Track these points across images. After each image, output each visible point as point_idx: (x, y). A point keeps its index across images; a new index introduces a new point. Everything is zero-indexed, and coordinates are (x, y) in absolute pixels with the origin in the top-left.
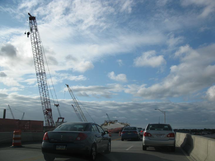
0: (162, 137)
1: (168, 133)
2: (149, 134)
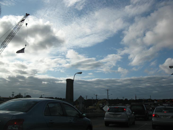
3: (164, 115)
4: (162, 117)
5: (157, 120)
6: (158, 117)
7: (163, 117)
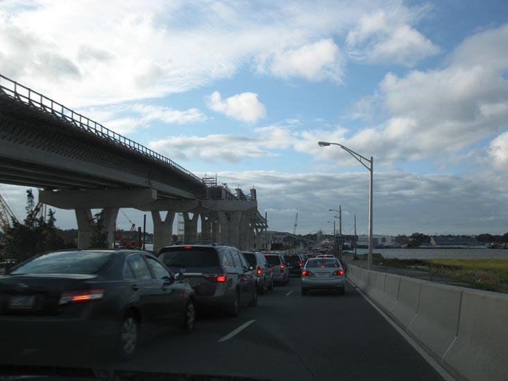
0: (325, 276)
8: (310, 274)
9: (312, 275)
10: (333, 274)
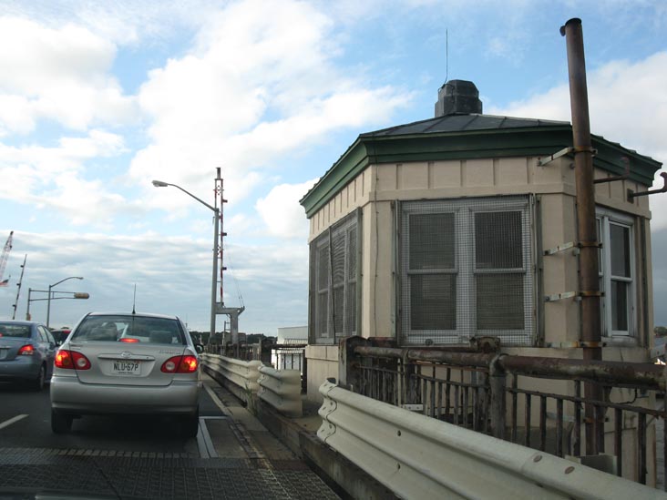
0: (136, 372)
1: (169, 356)
2: (83, 356)
3: (122, 356)
4: (108, 368)
5: (77, 384)
6: (83, 365)
7: (116, 367)
8: (81, 363)
9: (88, 365)
10: (163, 368)
